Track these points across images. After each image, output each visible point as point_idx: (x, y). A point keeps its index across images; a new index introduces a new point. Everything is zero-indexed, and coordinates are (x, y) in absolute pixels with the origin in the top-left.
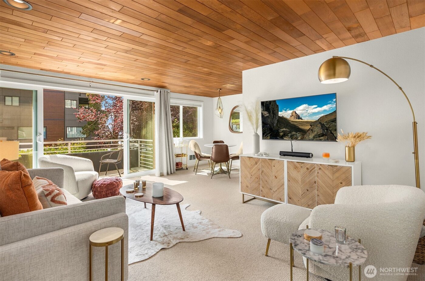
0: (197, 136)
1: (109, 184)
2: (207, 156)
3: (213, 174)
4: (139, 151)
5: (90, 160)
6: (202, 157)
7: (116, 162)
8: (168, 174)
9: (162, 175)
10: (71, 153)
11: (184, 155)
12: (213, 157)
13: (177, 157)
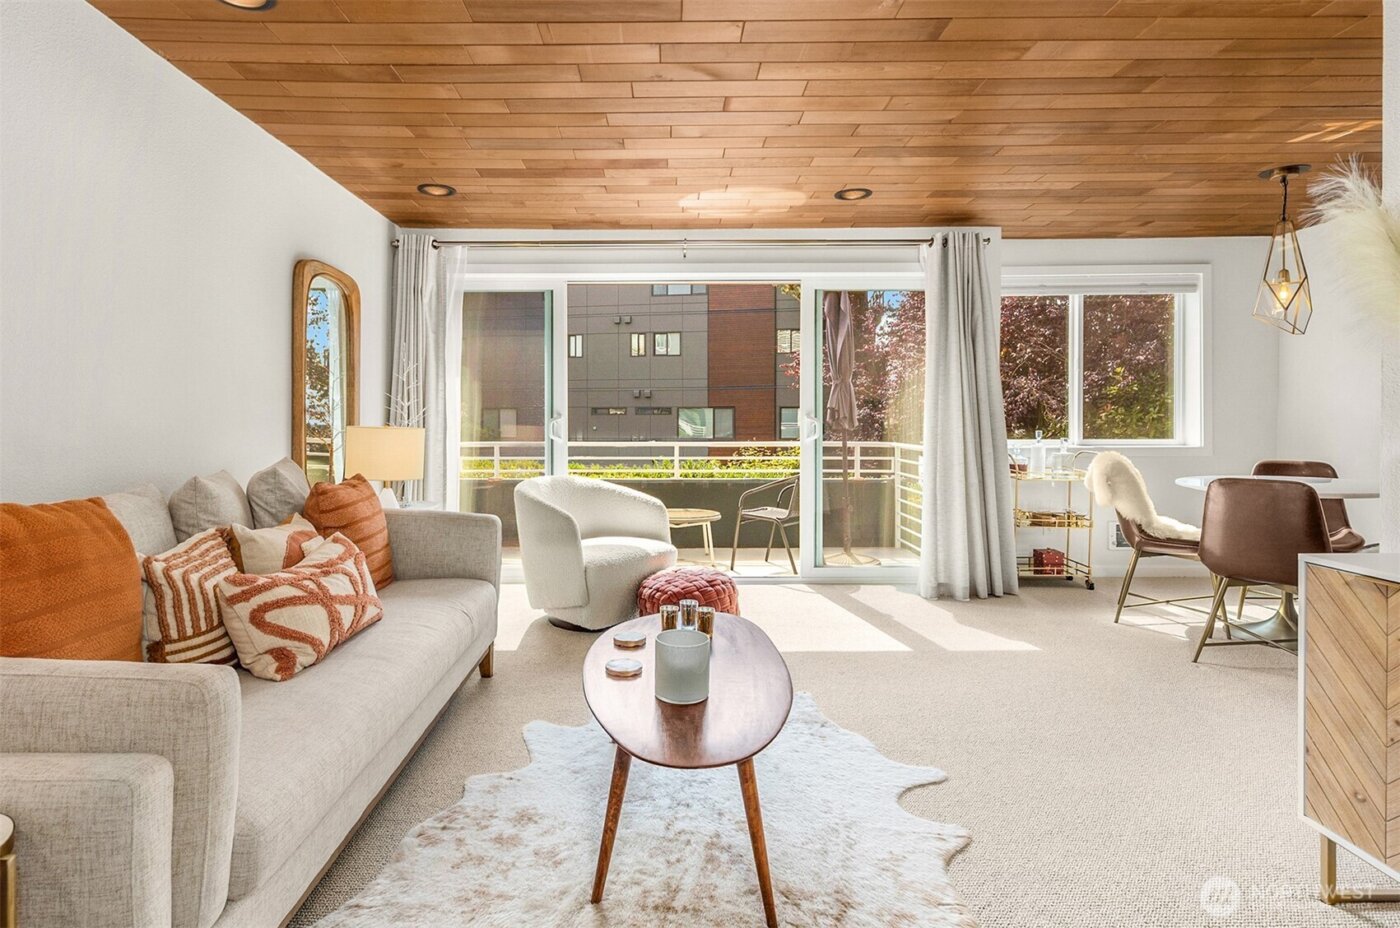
0: (1172, 438)
1: (678, 592)
2: (1185, 538)
3: (1207, 639)
4: (898, 486)
5: (659, 502)
6: (1157, 539)
7: (784, 521)
8: (974, 594)
9: (943, 594)
10: (682, 478)
11: (1074, 520)
12: (1214, 543)
13: (1033, 524)
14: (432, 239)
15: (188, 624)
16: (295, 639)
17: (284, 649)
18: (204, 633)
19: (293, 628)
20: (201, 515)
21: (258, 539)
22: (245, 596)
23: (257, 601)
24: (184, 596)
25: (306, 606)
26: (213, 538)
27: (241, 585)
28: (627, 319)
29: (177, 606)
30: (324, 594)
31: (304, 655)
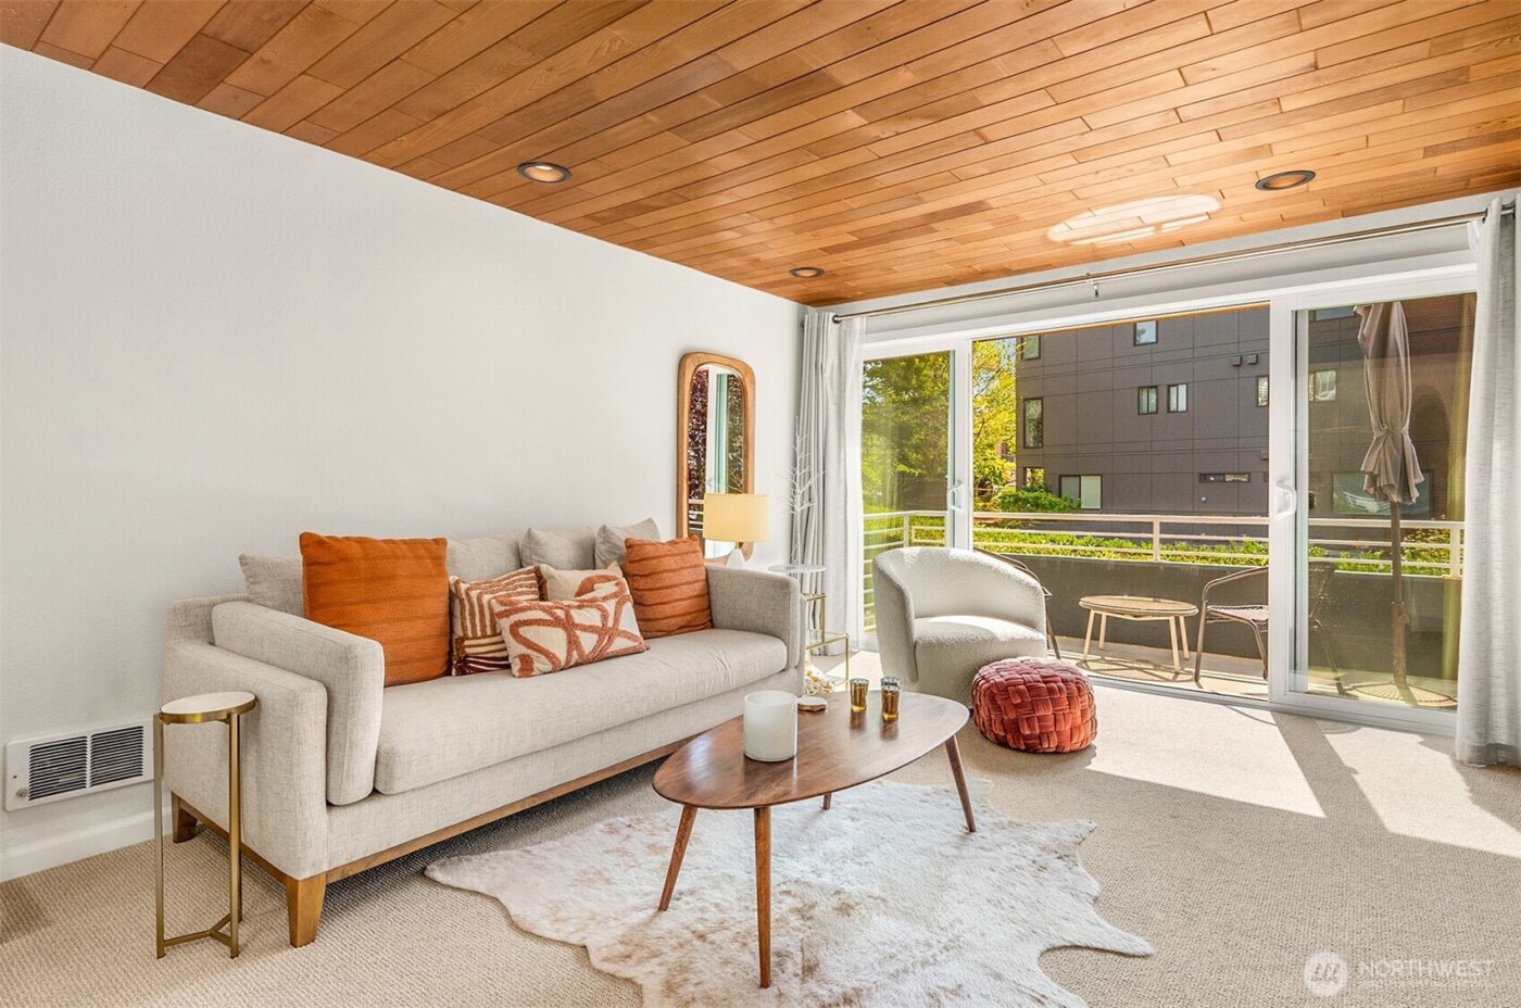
14: (832, 315)
15: (478, 628)
16: (535, 650)
17: (528, 656)
18: (489, 637)
19: (536, 642)
20: (534, 557)
21: (557, 577)
22: (506, 614)
23: (514, 618)
24: (477, 609)
25: (548, 628)
26: (529, 572)
27: (505, 605)
28: (1252, 359)
29: (472, 615)
30: (568, 621)
31: (541, 663)
